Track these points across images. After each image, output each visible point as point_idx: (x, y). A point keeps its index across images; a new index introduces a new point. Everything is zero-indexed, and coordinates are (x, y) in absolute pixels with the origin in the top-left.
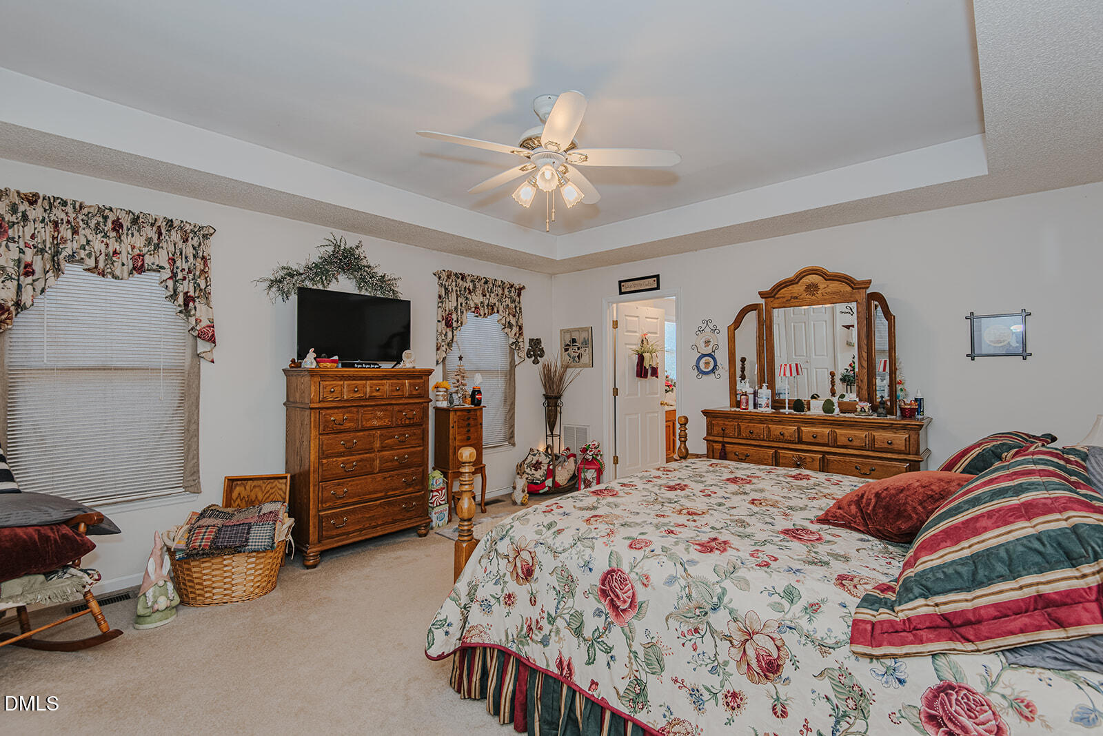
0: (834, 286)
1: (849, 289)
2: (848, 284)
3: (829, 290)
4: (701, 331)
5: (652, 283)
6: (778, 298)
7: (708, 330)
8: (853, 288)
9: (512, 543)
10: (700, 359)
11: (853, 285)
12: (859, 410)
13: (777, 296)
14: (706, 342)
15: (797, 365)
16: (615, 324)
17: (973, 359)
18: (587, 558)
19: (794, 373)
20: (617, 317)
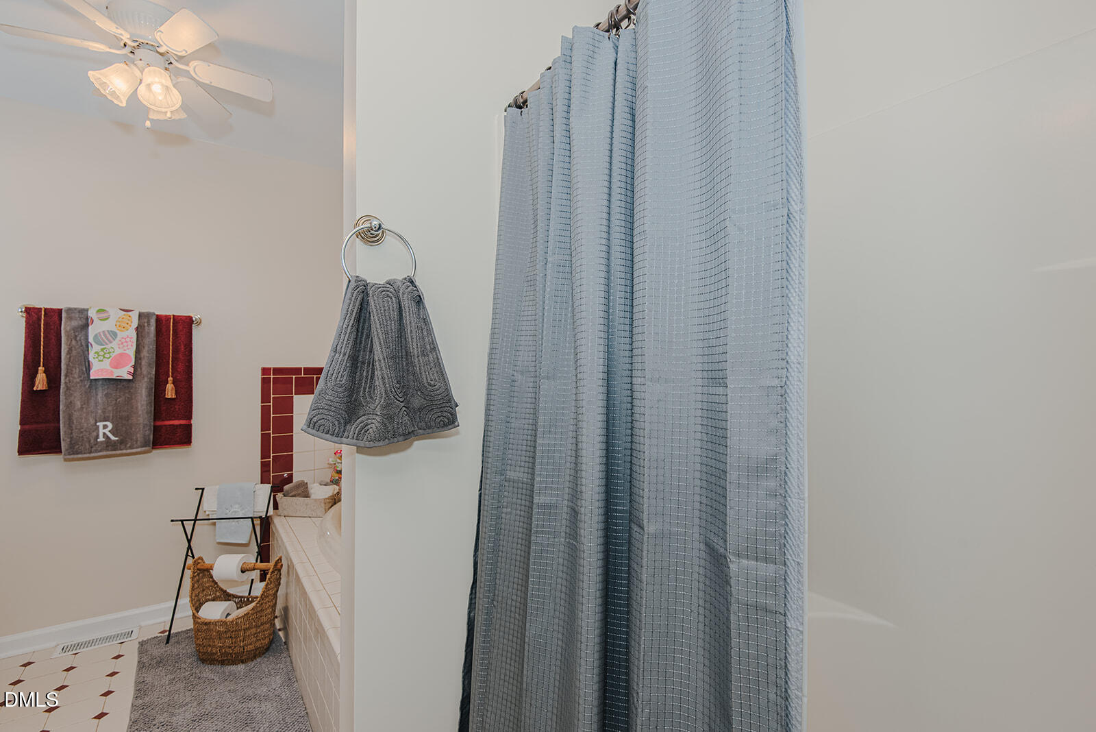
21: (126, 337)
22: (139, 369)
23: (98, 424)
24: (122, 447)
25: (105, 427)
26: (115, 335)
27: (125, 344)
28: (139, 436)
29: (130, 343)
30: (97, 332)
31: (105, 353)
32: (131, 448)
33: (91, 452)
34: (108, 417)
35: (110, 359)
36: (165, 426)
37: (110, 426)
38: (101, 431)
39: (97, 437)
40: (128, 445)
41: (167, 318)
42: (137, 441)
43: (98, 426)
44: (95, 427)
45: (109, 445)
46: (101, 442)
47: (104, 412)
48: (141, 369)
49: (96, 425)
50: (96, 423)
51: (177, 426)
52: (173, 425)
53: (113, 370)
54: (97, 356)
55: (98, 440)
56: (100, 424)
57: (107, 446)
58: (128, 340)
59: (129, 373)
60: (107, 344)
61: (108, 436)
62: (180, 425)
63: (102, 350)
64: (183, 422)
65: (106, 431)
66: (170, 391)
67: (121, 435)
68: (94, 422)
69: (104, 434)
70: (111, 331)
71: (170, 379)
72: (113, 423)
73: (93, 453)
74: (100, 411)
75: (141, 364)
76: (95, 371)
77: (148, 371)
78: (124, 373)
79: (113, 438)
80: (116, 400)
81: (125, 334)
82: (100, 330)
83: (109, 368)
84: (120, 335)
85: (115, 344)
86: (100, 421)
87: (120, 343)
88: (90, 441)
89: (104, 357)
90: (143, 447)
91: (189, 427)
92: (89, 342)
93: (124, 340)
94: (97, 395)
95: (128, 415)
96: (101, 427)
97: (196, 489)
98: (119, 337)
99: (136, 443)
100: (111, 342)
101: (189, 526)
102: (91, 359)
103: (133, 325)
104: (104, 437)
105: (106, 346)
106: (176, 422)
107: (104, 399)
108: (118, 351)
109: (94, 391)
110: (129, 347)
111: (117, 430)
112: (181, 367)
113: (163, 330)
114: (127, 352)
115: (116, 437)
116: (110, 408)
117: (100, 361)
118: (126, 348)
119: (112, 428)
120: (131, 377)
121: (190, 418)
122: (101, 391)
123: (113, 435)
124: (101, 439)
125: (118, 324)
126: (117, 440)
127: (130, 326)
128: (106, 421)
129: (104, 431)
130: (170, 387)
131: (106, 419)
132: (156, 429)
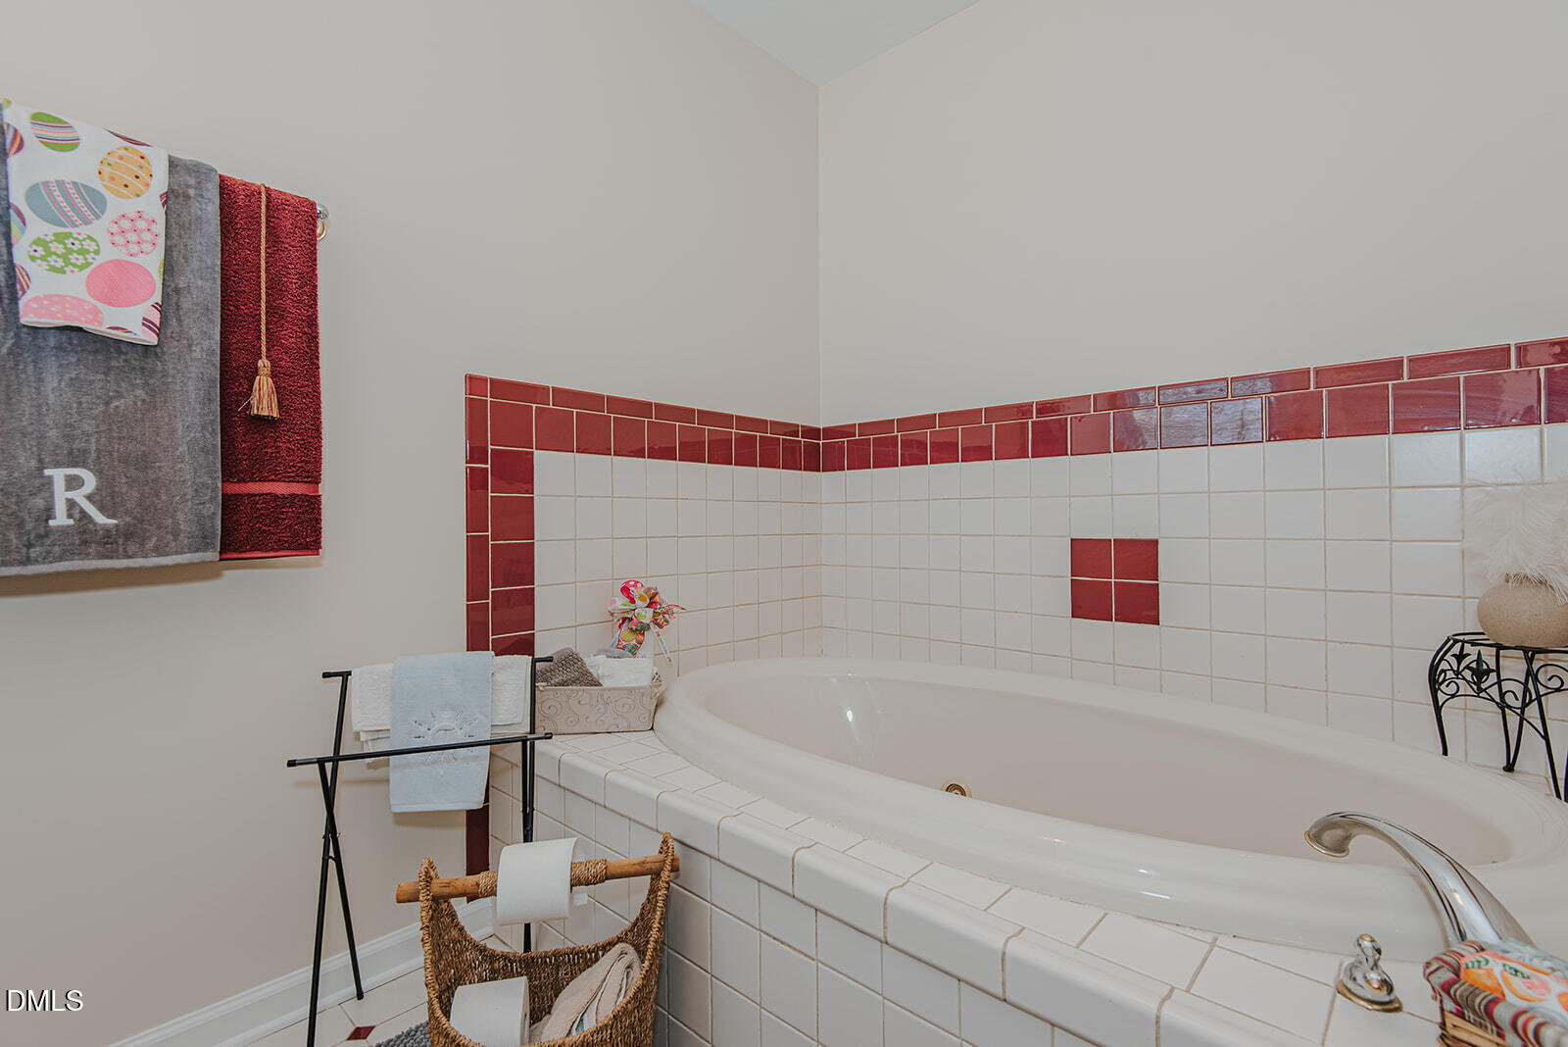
21: (133, 215)
22: (174, 322)
23: (47, 472)
24: (132, 548)
25: (73, 483)
26: (97, 203)
27: (132, 237)
28: (184, 519)
29: (147, 236)
30: (39, 179)
31: (72, 251)
32: (159, 551)
33: (27, 561)
34: (85, 452)
35: (88, 271)
36: (251, 496)
37: (90, 481)
38: (61, 496)
39: (49, 512)
40: (150, 545)
41: (252, 192)
42: (176, 535)
43: (50, 480)
44: (37, 482)
45: (84, 536)
46: (63, 531)
47: (69, 437)
48: (179, 320)
49: (42, 476)
50: (41, 469)
51: (284, 497)
52: (274, 497)
53: (100, 305)
54: (41, 251)
55: (51, 523)
56: (58, 475)
57: (85, 543)
58: (141, 224)
59: (147, 323)
60: (74, 225)
61: (82, 512)
62: (293, 496)
63: (60, 238)
64: (298, 489)
65: (79, 496)
66: (264, 399)
67: (127, 512)
68: (33, 463)
69: (71, 504)
70: (84, 186)
71: (264, 363)
72: (99, 472)
73: (36, 562)
74: (53, 433)
75: (178, 307)
76: (36, 299)
77: (205, 336)
78: (133, 321)
79: (100, 519)
80: (107, 403)
81: (130, 206)
82: (51, 178)
83: (85, 296)
84: (116, 205)
85: (99, 229)
86: (57, 465)
87: (115, 229)
88: (21, 524)
89: (68, 263)
90: (197, 550)
91: (313, 504)
92: (9, 206)
93: (125, 224)
94: (40, 380)
95: (145, 455)
96: (59, 485)
97: (326, 675)
98: (111, 213)
99: (176, 538)
100: (87, 222)
102: (20, 257)
103: (153, 182)
104: (70, 516)
105: (74, 231)
106: (281, 488)
107: (68, 395)
108: (109, 253)
109: (30, 368)
110: (147, 247)
111: (113, 494)
112: (290, 337)
113: (241, 223)
114: (139, 260)
115: (109, 517)
116: (88, 426)
117: (53, 269)
118: (134, 248)
119: (98, 489)
120: (153, 340)
121: (316, 480)
122: (54, 369)
123: (102, 509)
124: (61, 519)
125: (106, 170)
126: (117, 526)
127: (147, 185)
128: (75, 465)
129: (70, 495)
130: (264, 384)
131: (75, 459)
132: (229, 503)
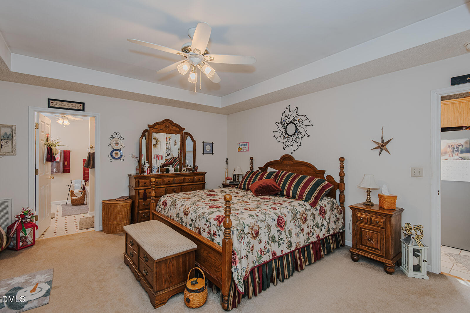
0: (174, 128)
1: (179, 130)
2: (179, 128)
3: (173, 129)
4: (112, 137)
5: (78, 106)
6: (155, 129)
7: (116, 137)
8: (180, 130)
9: (249, 227)
10: (113, 151)
11: (180, 129)
12: (183, 170)
13: (155, 128)
14: (116, 144)
15: (161, 155)
16: (37, 126)
17: (204, 154)
18: (272, 217)
19: (160, 159)
20: (38, 120)
24: (58, 173)
28: (61, 171)
32: (60, 173)
37: (56, 169)
41: (66, 151)
45: (56, 172)
56: (54, 169)
67: (58, 171)
71: (66, 161)
77: (62, 160)
80: (57, 165)
90: (62, 173)
91: (69, 170)
95: (59, 168)
97: (71, 180)
101: (70, 186)
106: (67, 169)
112: (68, 159)
113: (65, 153)
120: (60, 161)
121: (69, 168)
124: (55, 171)
130: (66, 162)
131: (55, 168)
132: (64, 170)
